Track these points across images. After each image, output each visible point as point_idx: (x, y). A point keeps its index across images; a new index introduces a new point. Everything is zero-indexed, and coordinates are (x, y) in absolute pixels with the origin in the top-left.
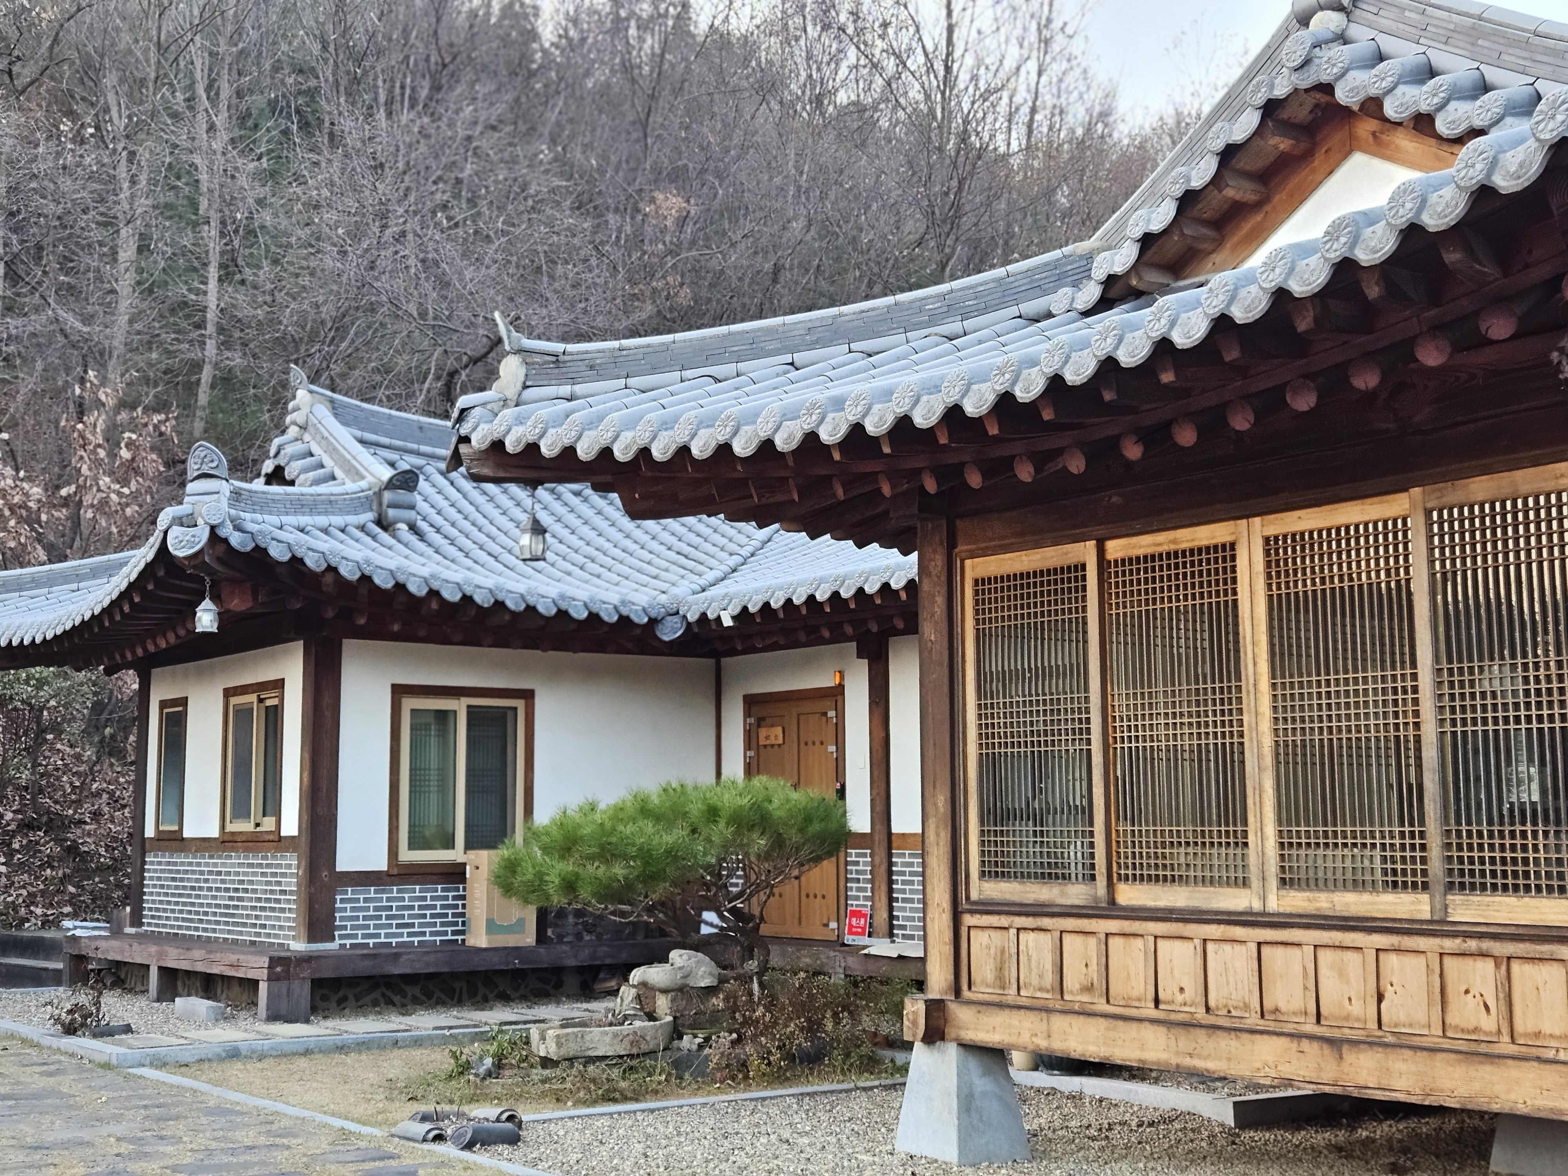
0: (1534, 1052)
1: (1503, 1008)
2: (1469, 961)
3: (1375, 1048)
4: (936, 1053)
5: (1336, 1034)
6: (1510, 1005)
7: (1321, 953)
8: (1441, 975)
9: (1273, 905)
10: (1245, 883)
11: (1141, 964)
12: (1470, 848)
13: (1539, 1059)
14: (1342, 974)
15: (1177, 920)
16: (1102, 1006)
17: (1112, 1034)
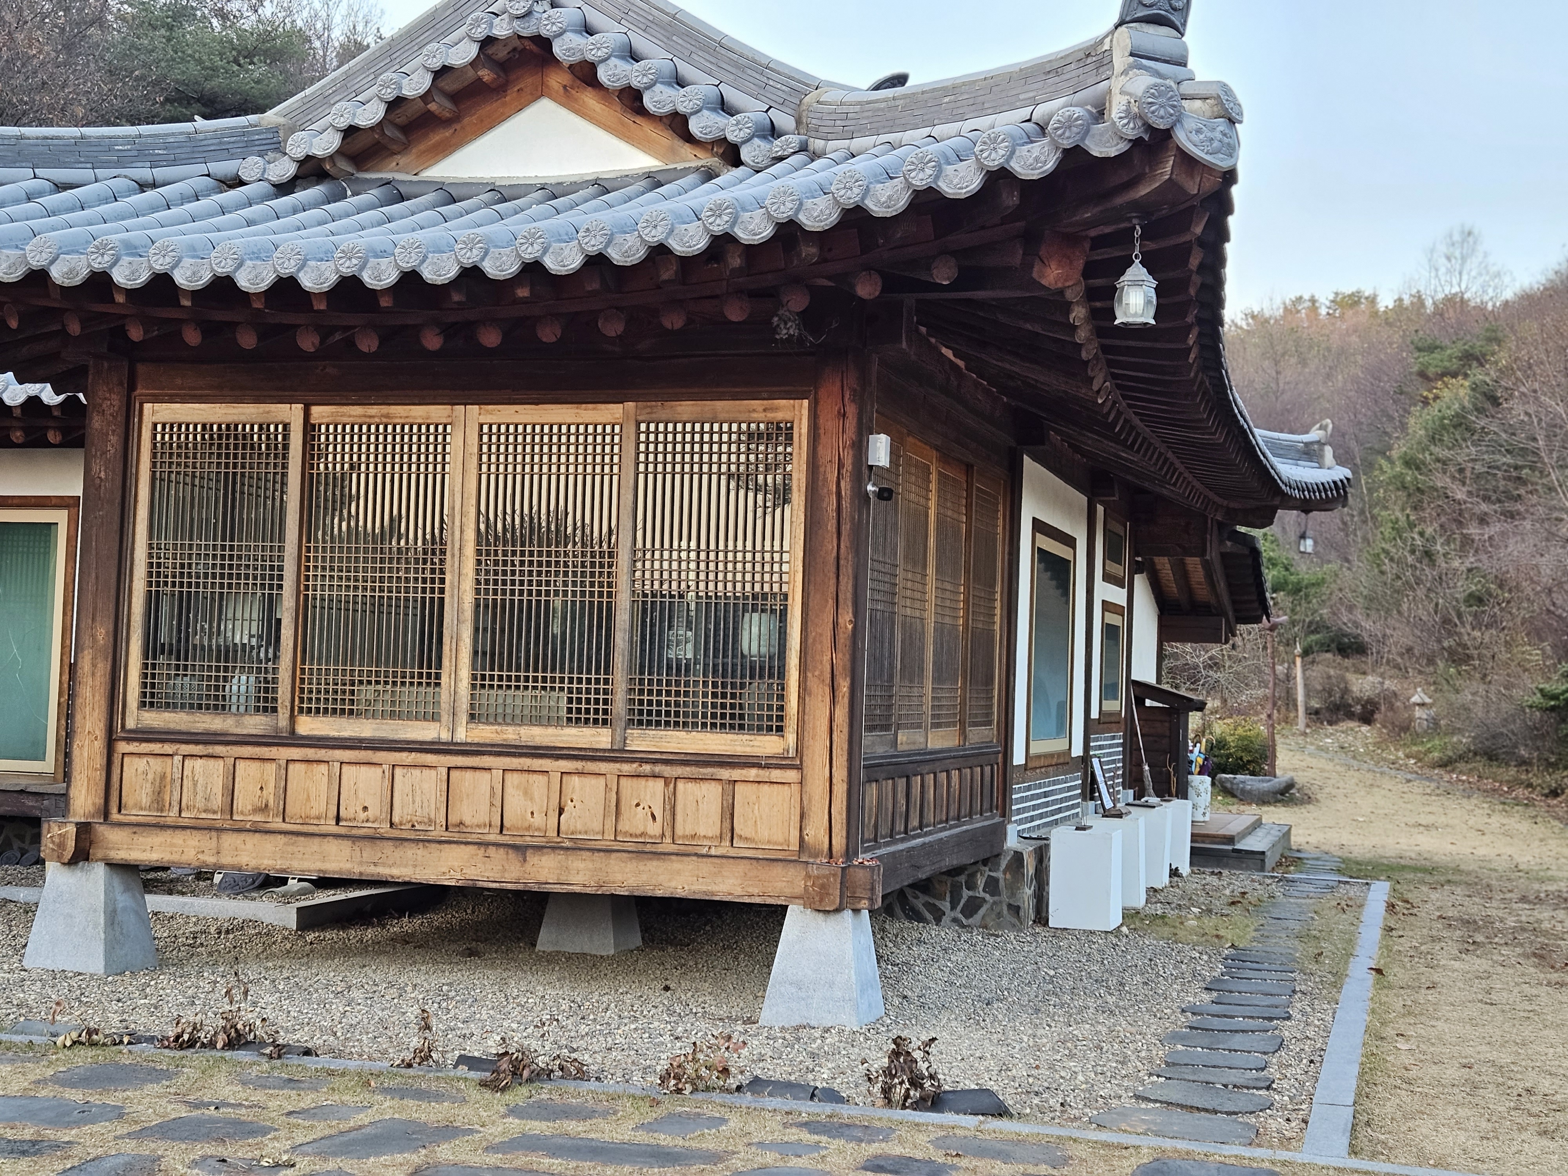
0: (690, 849)
1: (668, 817)
2: (642, 781)
3: (557, 851)
4: (78, 873)
5: (518, 841)
6: (674, 815)
7: (508, 776)
8: (617, 793)
9: (461, 735)
10: (435, 717)
11: (324, 787)
12: (650, 692)
13: (696, 855)
14: (527, 793)
15: (366, 748)
16: (277, 824)
17: (290, 849)
